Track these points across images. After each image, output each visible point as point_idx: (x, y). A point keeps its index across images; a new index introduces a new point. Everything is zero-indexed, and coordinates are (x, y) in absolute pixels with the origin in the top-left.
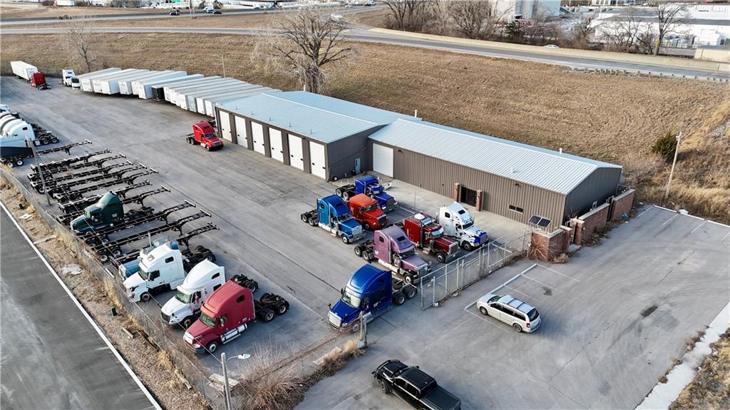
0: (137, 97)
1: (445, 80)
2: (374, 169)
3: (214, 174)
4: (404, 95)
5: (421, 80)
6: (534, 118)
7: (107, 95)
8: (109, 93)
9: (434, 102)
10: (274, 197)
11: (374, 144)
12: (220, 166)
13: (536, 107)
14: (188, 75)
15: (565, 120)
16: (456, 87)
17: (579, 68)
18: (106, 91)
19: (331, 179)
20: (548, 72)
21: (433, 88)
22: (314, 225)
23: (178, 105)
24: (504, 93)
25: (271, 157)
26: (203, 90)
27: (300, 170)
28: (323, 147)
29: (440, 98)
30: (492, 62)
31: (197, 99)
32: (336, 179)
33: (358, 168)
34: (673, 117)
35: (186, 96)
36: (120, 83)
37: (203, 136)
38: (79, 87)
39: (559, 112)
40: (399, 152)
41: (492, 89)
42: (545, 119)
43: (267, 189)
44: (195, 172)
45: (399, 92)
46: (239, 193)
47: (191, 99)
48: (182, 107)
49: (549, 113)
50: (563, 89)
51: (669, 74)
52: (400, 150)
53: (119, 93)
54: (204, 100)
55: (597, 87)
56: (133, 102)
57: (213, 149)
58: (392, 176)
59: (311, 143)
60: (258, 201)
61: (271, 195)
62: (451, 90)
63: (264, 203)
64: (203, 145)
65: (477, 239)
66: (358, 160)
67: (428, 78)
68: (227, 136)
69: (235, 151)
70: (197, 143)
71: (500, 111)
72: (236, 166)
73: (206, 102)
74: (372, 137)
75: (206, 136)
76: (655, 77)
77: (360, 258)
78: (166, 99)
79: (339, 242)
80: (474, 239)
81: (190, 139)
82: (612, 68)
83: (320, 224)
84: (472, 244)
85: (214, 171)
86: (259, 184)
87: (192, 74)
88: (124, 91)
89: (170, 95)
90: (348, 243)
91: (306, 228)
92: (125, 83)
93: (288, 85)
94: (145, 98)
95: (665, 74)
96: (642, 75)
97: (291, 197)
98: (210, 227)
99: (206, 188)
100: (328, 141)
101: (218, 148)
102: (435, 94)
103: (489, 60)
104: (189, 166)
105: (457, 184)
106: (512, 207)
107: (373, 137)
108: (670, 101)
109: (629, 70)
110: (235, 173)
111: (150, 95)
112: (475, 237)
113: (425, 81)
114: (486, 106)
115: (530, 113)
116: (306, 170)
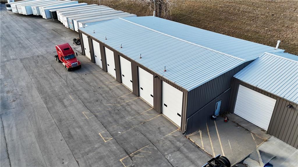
1: (259, 9)
5: (238, 8)
7: (25, 16)
8: (26, 14)
9: (255, 26)
14: (79, 3)
18: (24, 13)
21: (251, 15)
23: (64, 24)
25: (121, 83)
27: (150, 106)
29: (259, 23)
31: (74, 20)
33: (217, 111)
35: (67, 18)
36: (32, 8)
37: (63, 57)
38: (11, 10)
40: (288, 107)
43: (107, 145)
47: (70, 21)
48: (66, 26)
53: (33, 14)
54: (78, 21)
56: (39, 21)
57: (71, 69)
62: (267, 17)
64: (64, 64)
66: (219, 104)
67: (243, 7)
70: (60, 61)
73: (79, 23)
74: (238, 76)
75: (66, 57)
78: (59, 20)
81: (56, 57)
88: (35, 13)
89: (61, 18)
92: (35, 8)
94: (46, 18)
100: (189, 88)
102: (255, 19)
113: (241, 9)
116: (155, 108)
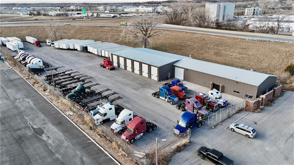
0: (76, 50)
1: (196, 44)
2: (175, 77)
3: (114, 79)
4: (180, 49)
5: (186, 43)
6: (234, 58)
7: (65, 49)
8: (66, 49)
9: (193, 52)
10: (139, 87)
11: (175, 67)
12: (115, 75)
13: (234, 54)
14: (95, 42)
15: (247, 59)
16: (201, 46)
17: (250, 39)
18: (65, 47)
19: (160, 81)
20: (238, 40)
21: (192, 47)
22: (158, 98)
23: (93, 53)
24: (221, 48)
25: (134, 72)
26: (102, 47)
27: (147, 77)
28: (157, 68)
29: (195, 50)
30: (214, 37)
32: (161, 80)
33: (169, 76)
34: (291, 58)
35: (97, 50)
36: (70, 45)
37: (107, 64)
38: (54, 46)
39: (244, 56)
40: (186, 70)
41: (216, 47)
42: (239, 59)
43: (135, 84)
44: (106, 78)
45: (178, 48)
46: (125, 85)
47: (99, 50)
48: (95, 54)
49: (240, 56)
50: (244, 47)
51: (287, 42)
52: (187, 70)
53: (69, 48)
54: (105, 51)
55: (258, 46)
56: (75, 52)
57: (111, 69)
58: (183, 80)
59: (152, 67)
60: (133, 89)
61: (138, 86)
62: (199, 47)
63: (136, 89)
64: (107, 68)
65: (224, 103)
66: (169, 74)
68: (115, 64)
69: (120, 70)
70: (104, 67)
71: (220, 55)
72: (121, 76)
75: (109, 64)
76: (281, 42)
77: (179, 110)
78: (88, 51)
79: (169, 104)
80: (223, 103)
81: (102, 65)
82: (264, 39)
83: (160, 97)
84: (222, 105)
85: (114, 77)
86: (132, 82)
87: (96, 41)
88: (71, 47)
89: (90, 49)
90: (173, 104)
91: (155, 99)
92: (72, 45)
94: (80, 50)
95: (285, 41)
96: (276, 42)
97: (146, 87)
98: (119, 98)
99: (112, 84)
100: (159, 66)
101: (113, 69)
103: (213, 36)
104: (104, 76)
105: (211, 82)
106: (234, 91)
107: (175, 64)
108: (288, 52)
109: (270, 40)
110: (122, 78)
111: (82, 49)
112: (223, 102)
113: (188, 44)
114: (214, 53)
115: (232, 56)
116: (149, 77)
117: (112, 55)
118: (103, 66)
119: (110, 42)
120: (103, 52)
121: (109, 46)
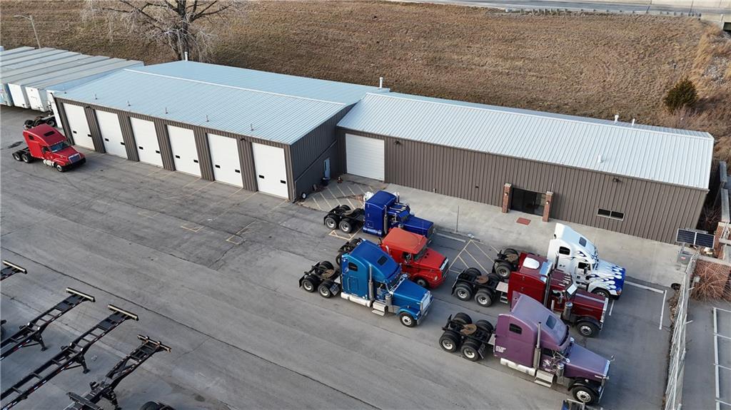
1: (357, 34)
3: (91, 216)
5: (324, 34)
6: (494, 73)
9: (355, 62)
10: (224, 247)
11: (346, 134)
12: (94, 197)
13: (489, 60)
16: (375, 41)
17: (514, 10)
19: (299, 198)
20: (480, 16)
21: (346, 44)
24: (440, 44)
25: (175, 170)
27: (238, 188)
28: (281, 151)
29: (362, 57)
30: (404, 7)
31: (9, 85)
32: (304, 196)
33: (327, 173)
34: (654, 59)
37: (46, 148)
39: (520, 63)
41: (422, 41)
42: (508, 74)
43: (200, 234)
44: (52, 217)
46: (156, 248)
49: (507, 66)
50: (509, 36)
51: (618, 12)
52: (398, 142)
54: (23, 87)
55: (547, 31)
57: (68, 168)
58: (383, 180)
60: (199, 260)
61: (216, 244)
62: (370, 45)
63: (211, 263)
64: (49, 163)
65: (619, 283)
66: (327, 162)
67: (332, 33)
68: (83, 140)
69: (109, 167)
70: (32, 160)
71: (446, 68)
72: (123, 194)
73: (28, 89)
74: (341, 124)
75: (53, 147)
76: (601, 14)
79: (392, 323)
80: (614, 283)
81: (20, 154)
83: (344, 295)
84: (613, 293)
85: (89, 209)
86: (183, 225)
90: (414, 324)
91: (315, 303)
93: (147, 53)
95: (611, 11)
96: (587, 14)
97: (253, 242)
99: (90, 247)
100: (291, 140)
101: (78, 164)
102: (353, 50)
103: (398, 5)
104: (38, 206)
105: (508, 186)
106: (601, 212)
107: (343, 124)
108: (638, 40)
109: (570, 9)
110: (128, 208)
112: (615, 279)
114: (426, 63)
115: (484, 67)
116: (246, 187)
117: (60, 103)
118: (29, 155)
119: (43, 46)
120: (16, 90)
121: (37, 61)
